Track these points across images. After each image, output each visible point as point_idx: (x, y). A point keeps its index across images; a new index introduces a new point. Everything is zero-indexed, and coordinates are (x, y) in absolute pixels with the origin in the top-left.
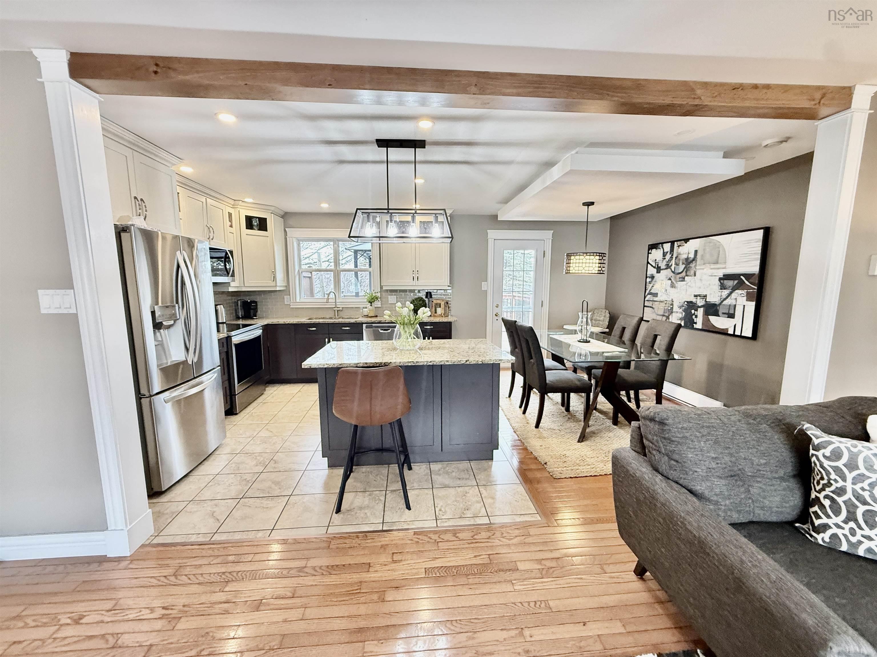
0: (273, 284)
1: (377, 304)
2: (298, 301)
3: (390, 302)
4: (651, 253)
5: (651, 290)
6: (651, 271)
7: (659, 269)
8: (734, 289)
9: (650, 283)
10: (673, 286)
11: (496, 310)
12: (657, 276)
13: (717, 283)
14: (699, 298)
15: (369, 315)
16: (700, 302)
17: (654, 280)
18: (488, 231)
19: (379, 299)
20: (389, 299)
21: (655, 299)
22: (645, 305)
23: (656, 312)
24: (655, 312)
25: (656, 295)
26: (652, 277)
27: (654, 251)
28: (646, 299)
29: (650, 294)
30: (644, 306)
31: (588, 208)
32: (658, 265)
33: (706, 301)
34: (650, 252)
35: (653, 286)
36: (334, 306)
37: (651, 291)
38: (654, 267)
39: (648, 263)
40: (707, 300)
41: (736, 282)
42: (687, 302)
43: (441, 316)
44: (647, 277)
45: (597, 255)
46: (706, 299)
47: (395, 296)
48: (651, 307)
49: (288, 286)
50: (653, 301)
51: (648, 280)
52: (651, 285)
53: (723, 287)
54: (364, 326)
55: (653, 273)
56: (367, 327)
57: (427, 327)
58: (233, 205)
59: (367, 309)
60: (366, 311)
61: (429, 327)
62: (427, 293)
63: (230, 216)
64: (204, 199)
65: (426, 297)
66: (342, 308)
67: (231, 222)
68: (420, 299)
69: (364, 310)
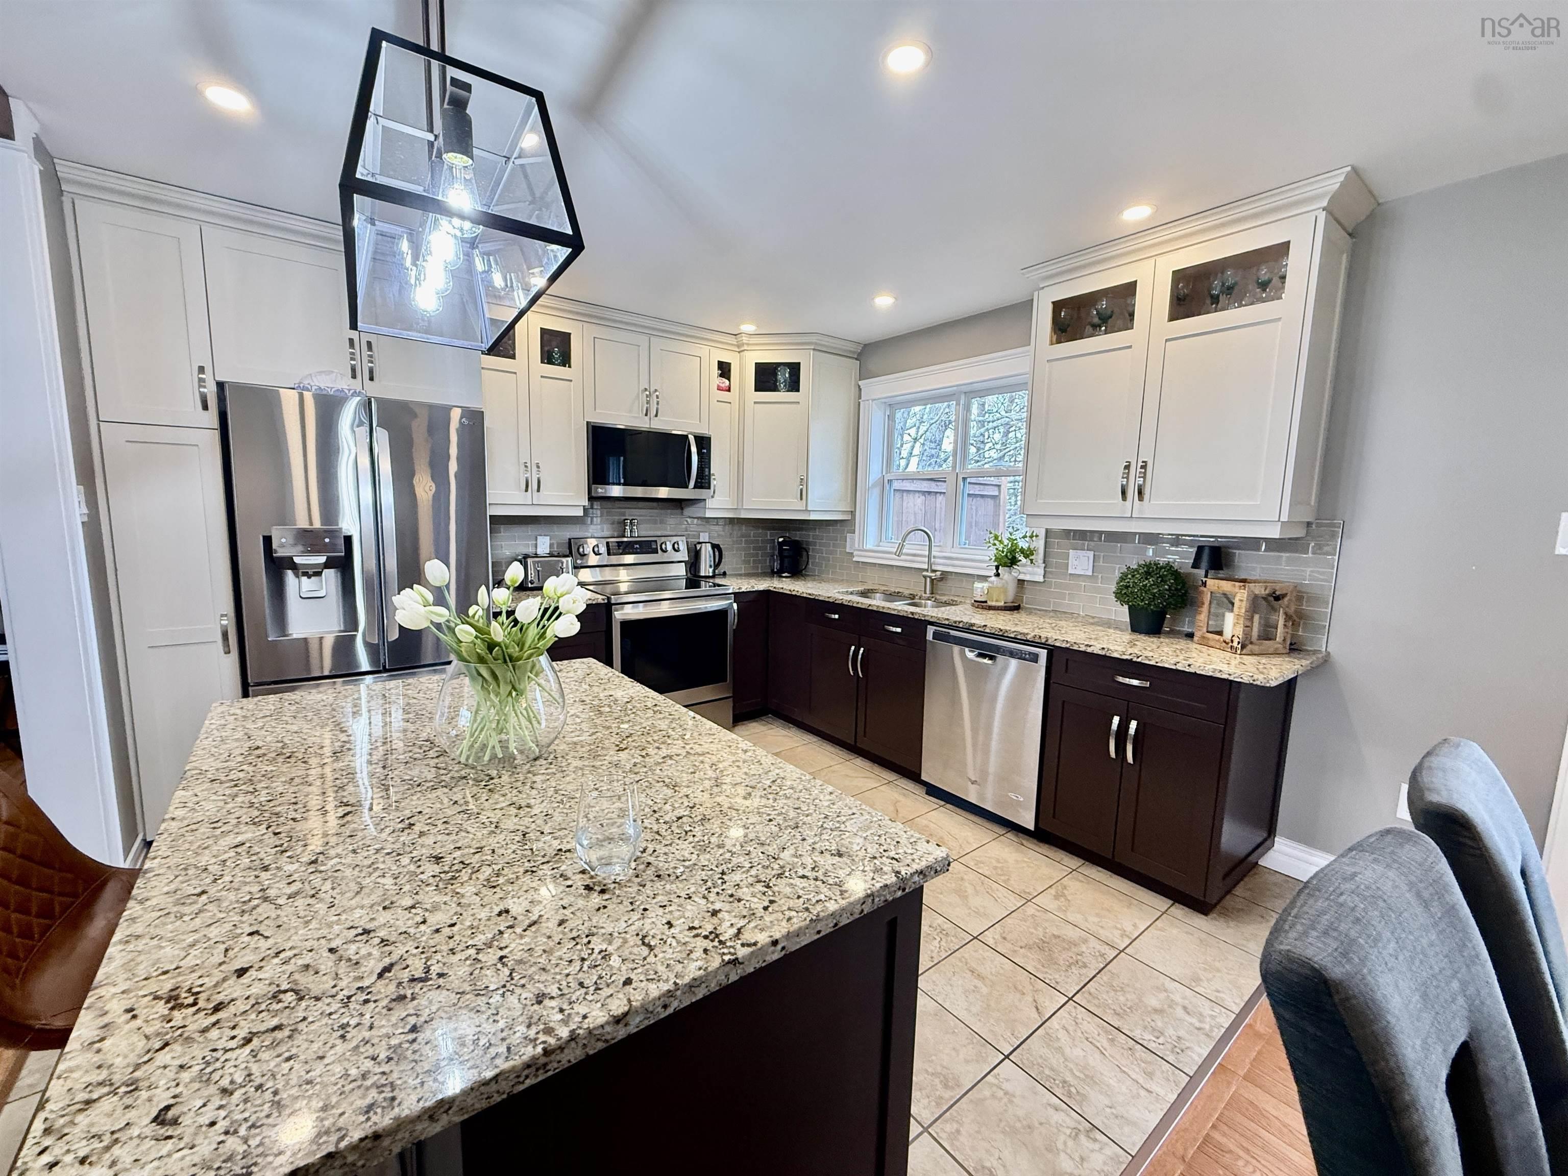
0: (801, 506)
1: (1031, 571)
2: (869, 546)
3: (1070, 571)
15: (989, 603)
19: (1038, 559)
20: (1071, 561)
36: (926, 567)
43: (1227, 645)
47: (1091, 554)
49: (853, 513)
54: (931, 630)
56: (936, 635)
57: (1127, 681)
58: (738, 346)
59: (986, 585)
60: (980, 589)
61: (1135, 682)
62: (1200, 549)
63: (724, 369)
64: (643, 340)
65: (1196, 565)
66: (943, 573)
67: (729, 380)
68: (1150, 570)
69: (978, 585)
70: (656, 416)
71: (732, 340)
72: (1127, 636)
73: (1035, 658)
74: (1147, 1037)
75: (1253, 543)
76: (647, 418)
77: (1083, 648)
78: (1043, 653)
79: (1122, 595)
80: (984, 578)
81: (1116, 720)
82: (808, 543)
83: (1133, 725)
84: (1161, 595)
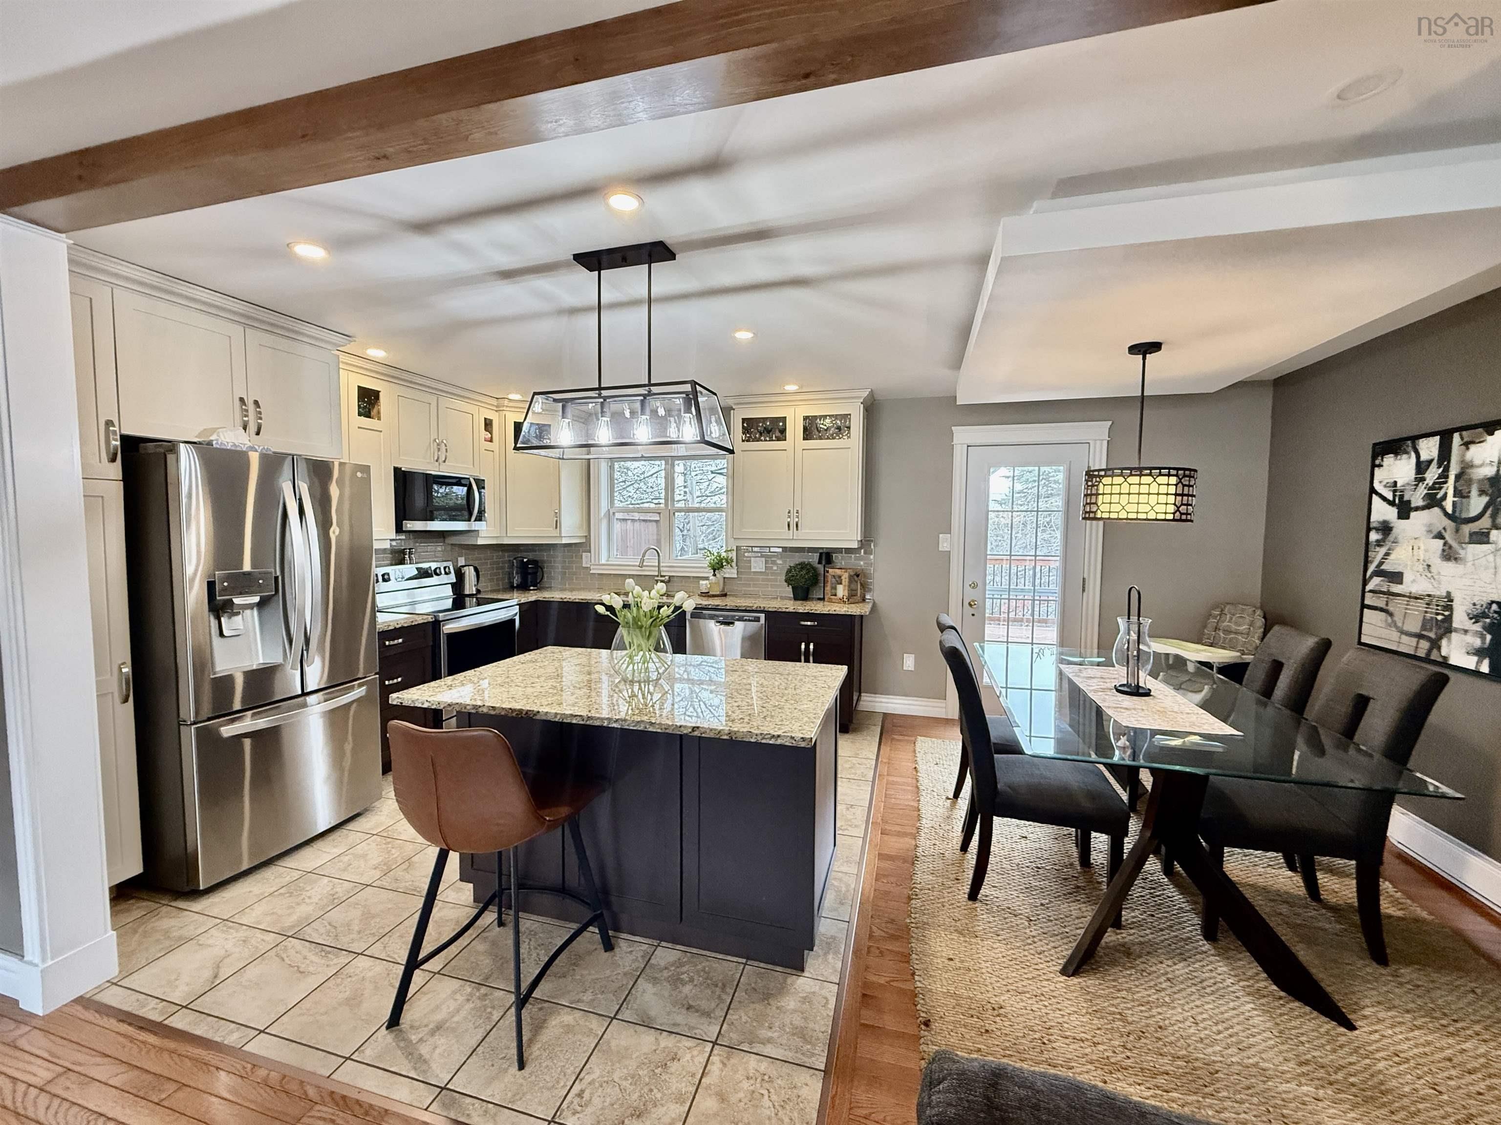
0: (556, 533)
1: (730, 572)
2: (603, 561)
3: (753, 570)
4: (1380, 466)
5: (1381, 563)
6: (1381, 511)
7: (1405, 510)
9: (1379, 544)
10: (1449, 555)
11: (971, 594)
12: (1400, 526)
15: (711, 593)
17: (1391, 538)
18: (953, 428)
19: (734, 564)
20: (753, 564)
21: (1396, 588)
22: (1367, 602)
23: (1400, 624)
24: (1394, 623)
25: (1396, 577)
26: (1386, 528)
27: (1389, 460)
28: (1368, 588)
29: (1379, 573)
30: (1364, 606)
31: (1144, 359)
32: (1401, 497)
34: (1377, 462)
35: (1387, 554)
36: (656, 574)
37: (1383, 567)
38: (1391, 503)
39: (1373, 491)
43: (841, 600)
44: (1369, 530)
45: (1160, 475)
47: (764, 560)
48: (1382, 610)
49: (588, 537)
50: (1389, 593)
51: (1374, 536)
52: (1382, 551)
55: (1387, 518)
56: (693, 615)
57: (806, 623)
58: (497, 407)
59: (707, 582)
60: (704, 585)
61: (809, 623)
62: (821, 554)
63: (488, 424)
64: (433, 399)
65: (820, 562)
66: (670, 577)
67: (491, 434)
68: (803, 566)
69: (702, 582)
70: (444, 461)
71: (495, 402)
72: (792, 602)
73: (757, 620)
74: (852, 776)
75: (839, 550)
76: (437, 464)
77: (784, 610)
78: (762, 616)
79: (788, 581)
80: (707, 578)
81: (803, 646)
82: (543, 562)
83: (812, 646)
84: (809, 579)
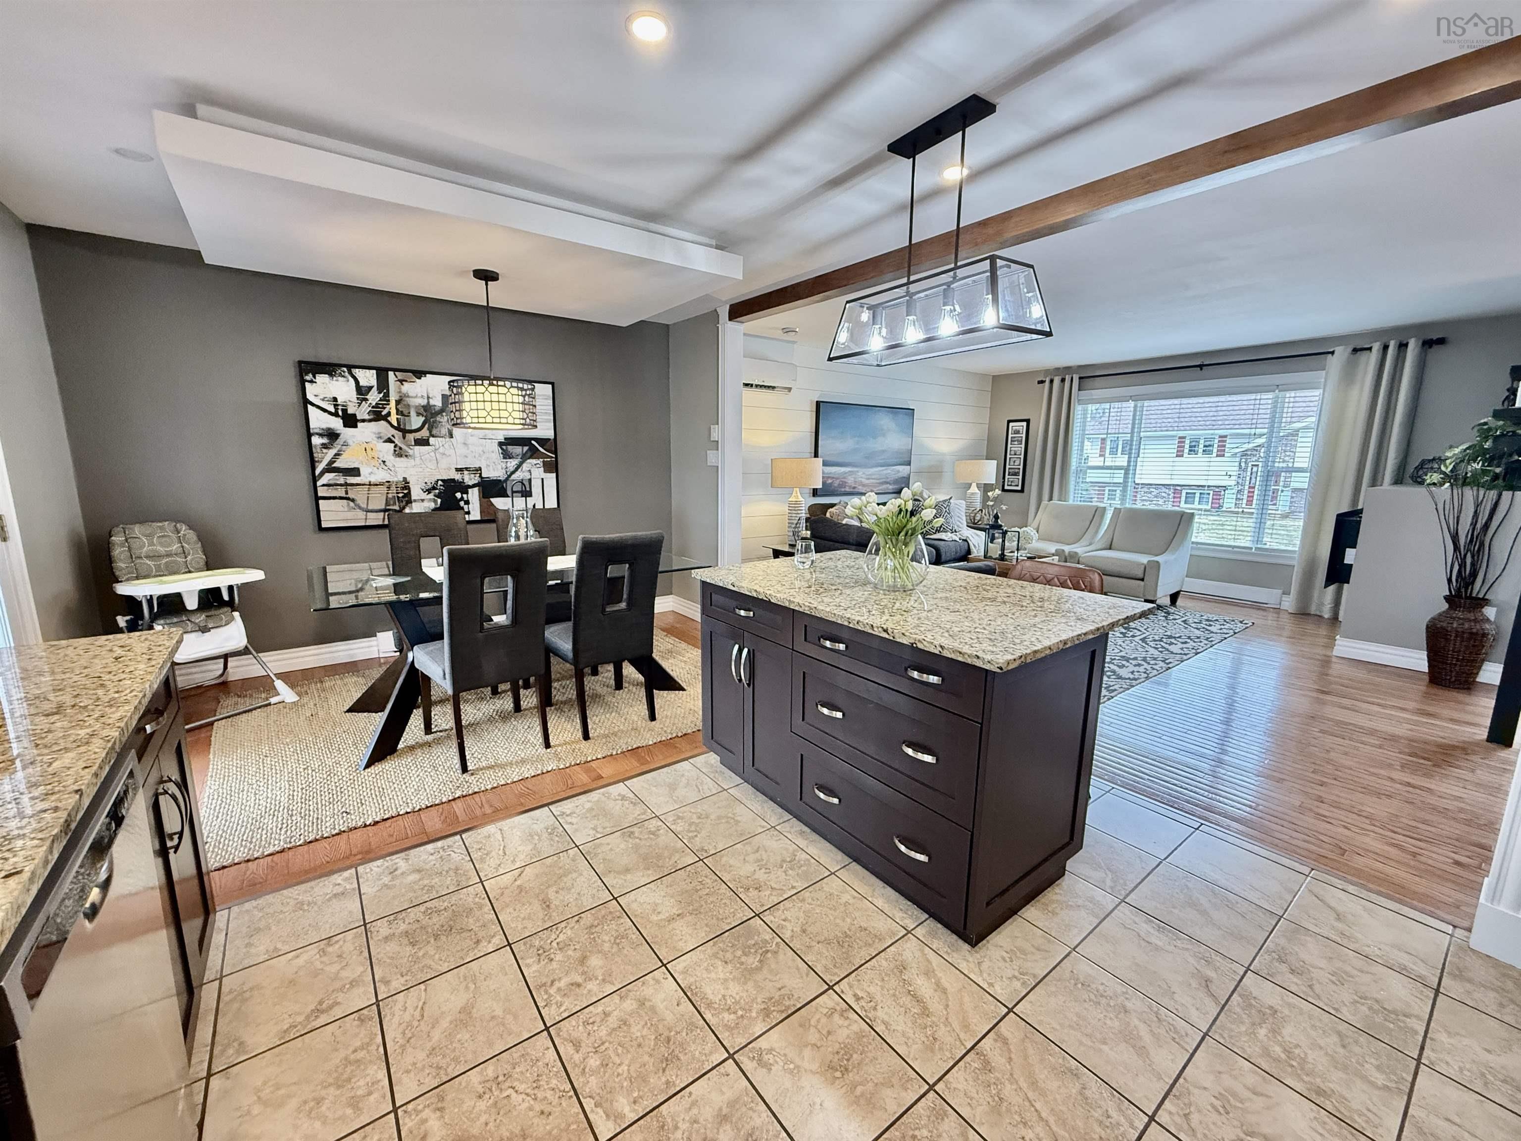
4: (311, 382)
5: (332, 462)
6: (322, 420)
7: (350, 421)
8: (524, 458)
9: (325, 446)
10: (399, 453)
12: (346, 432)
13: (496, 448)
14: (466, 472)
16: (470, 479)
17: (340, 442)
21: (354, 480)
22: (320, 494)
23: (363, 506)
24: (358, 505)
25: (352, 471)
26: (331, 435)
27: (321, 378)
28: (319, 483)
29: (331, 470)
30: (317, 498)
32: (344, 410)
33: (480, 476)
34: (307, 378)
37: (334, 465)
38: (336, 414)
39: (307, 402)
40: (483, 475)
41: (526, 448)
42: (442, 480)
44: (310, 435)
46: (481, 474)
50: (346, 484)
51: (318, 440)
53: (507, 455)
55: (330, 426)
